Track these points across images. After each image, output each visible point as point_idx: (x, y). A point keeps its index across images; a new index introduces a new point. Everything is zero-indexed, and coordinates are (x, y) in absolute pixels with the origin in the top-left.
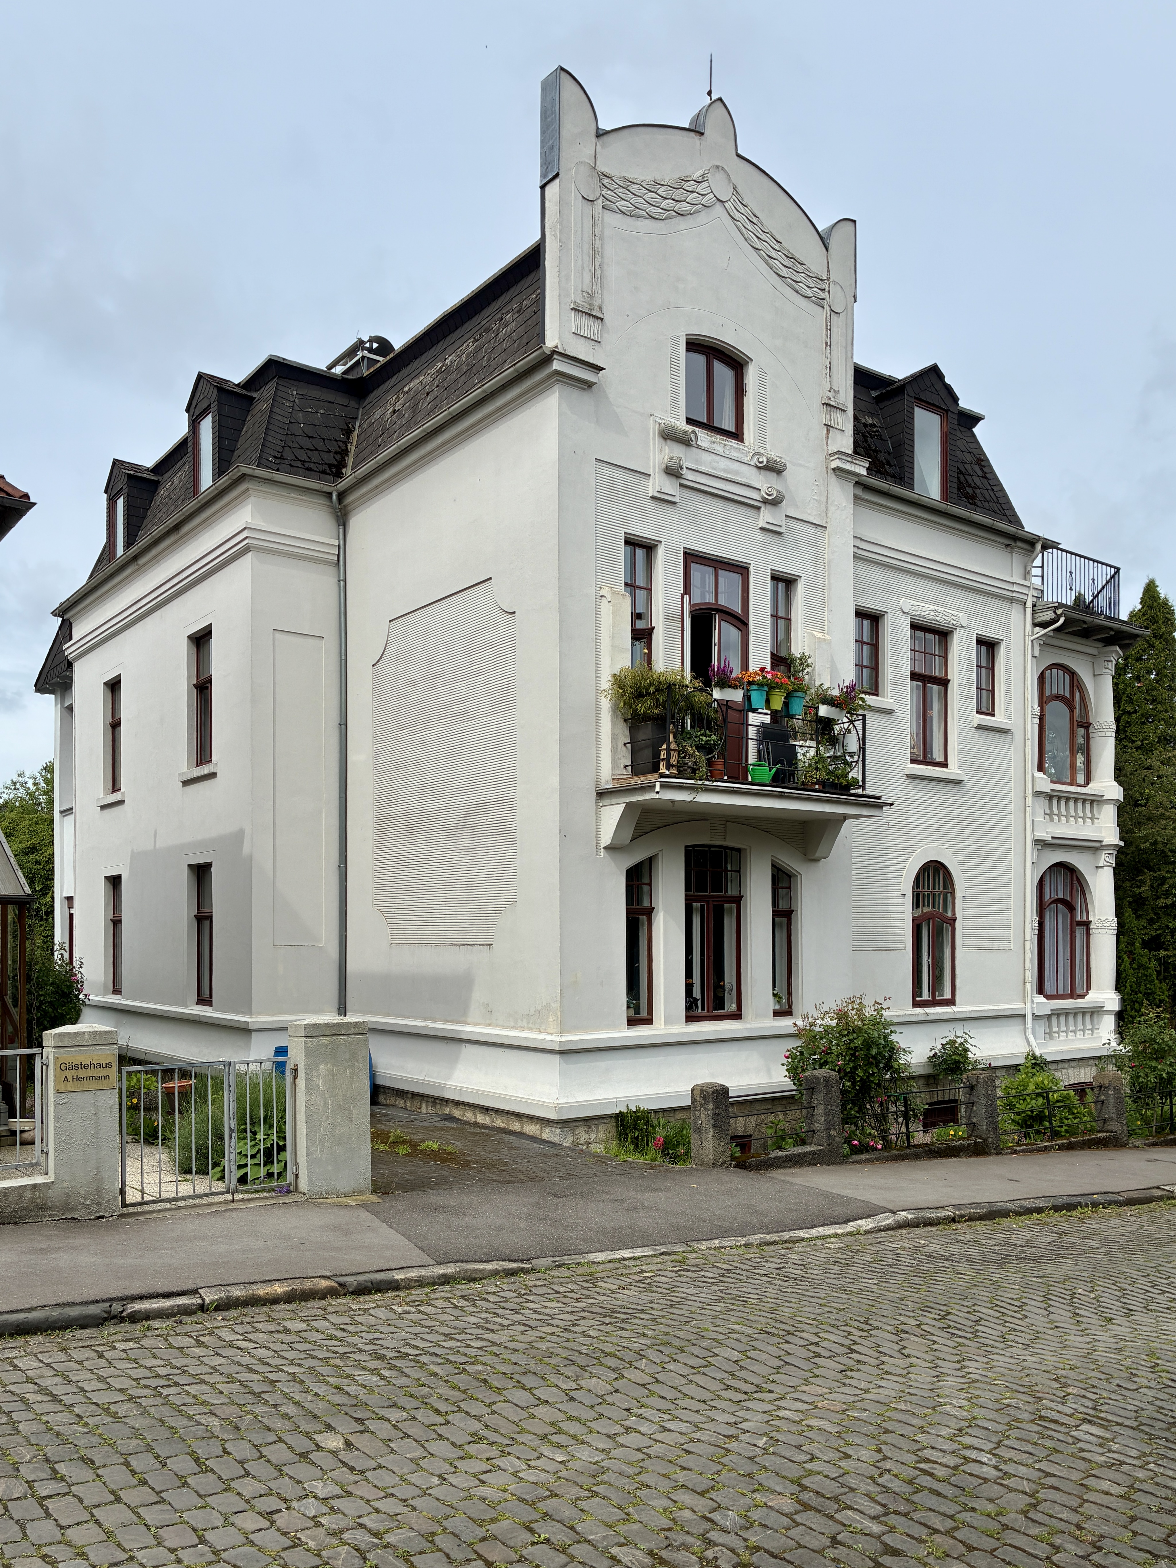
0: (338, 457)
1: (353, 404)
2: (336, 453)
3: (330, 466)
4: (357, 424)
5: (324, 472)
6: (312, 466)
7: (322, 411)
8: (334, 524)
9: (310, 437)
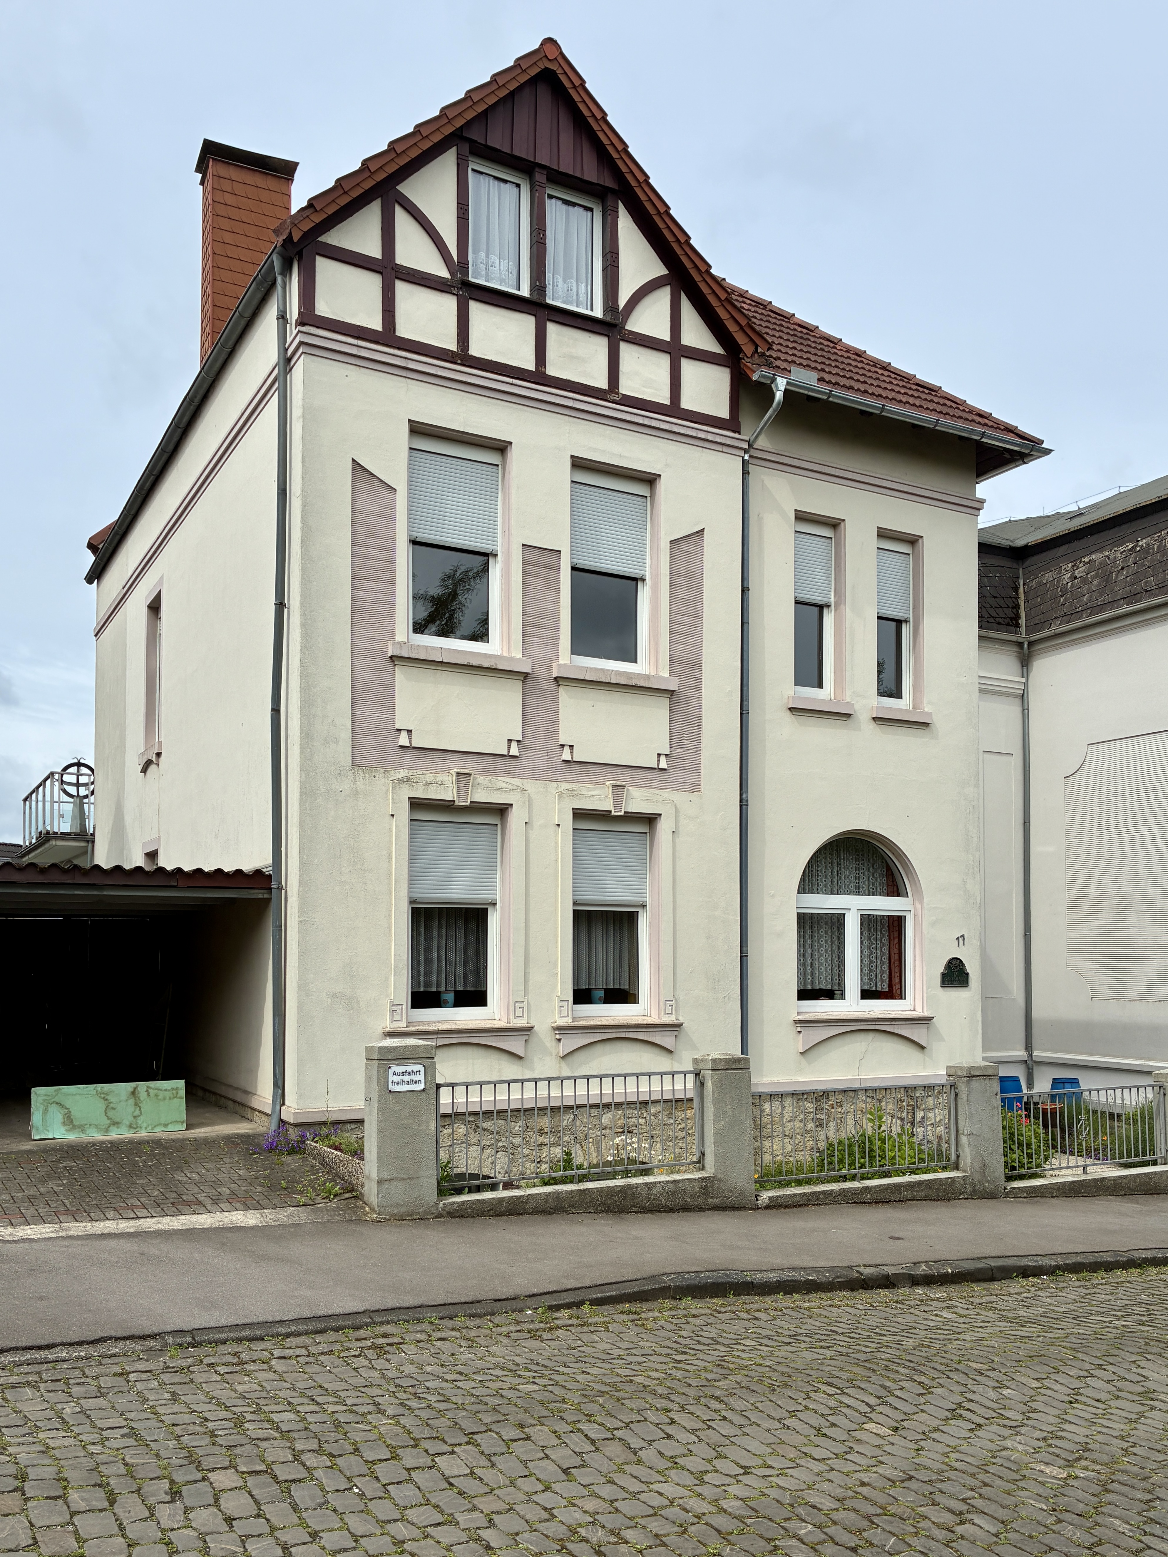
0: (1014, 610)
1: (1015, 566)
2: (1013, 608)
3: (1011, 619)
4: (1021, 582)
5: (1008, 624)
6: (1001, 620)
7: (998, 575)
8: (1019, 665)
9: (995, 597)
